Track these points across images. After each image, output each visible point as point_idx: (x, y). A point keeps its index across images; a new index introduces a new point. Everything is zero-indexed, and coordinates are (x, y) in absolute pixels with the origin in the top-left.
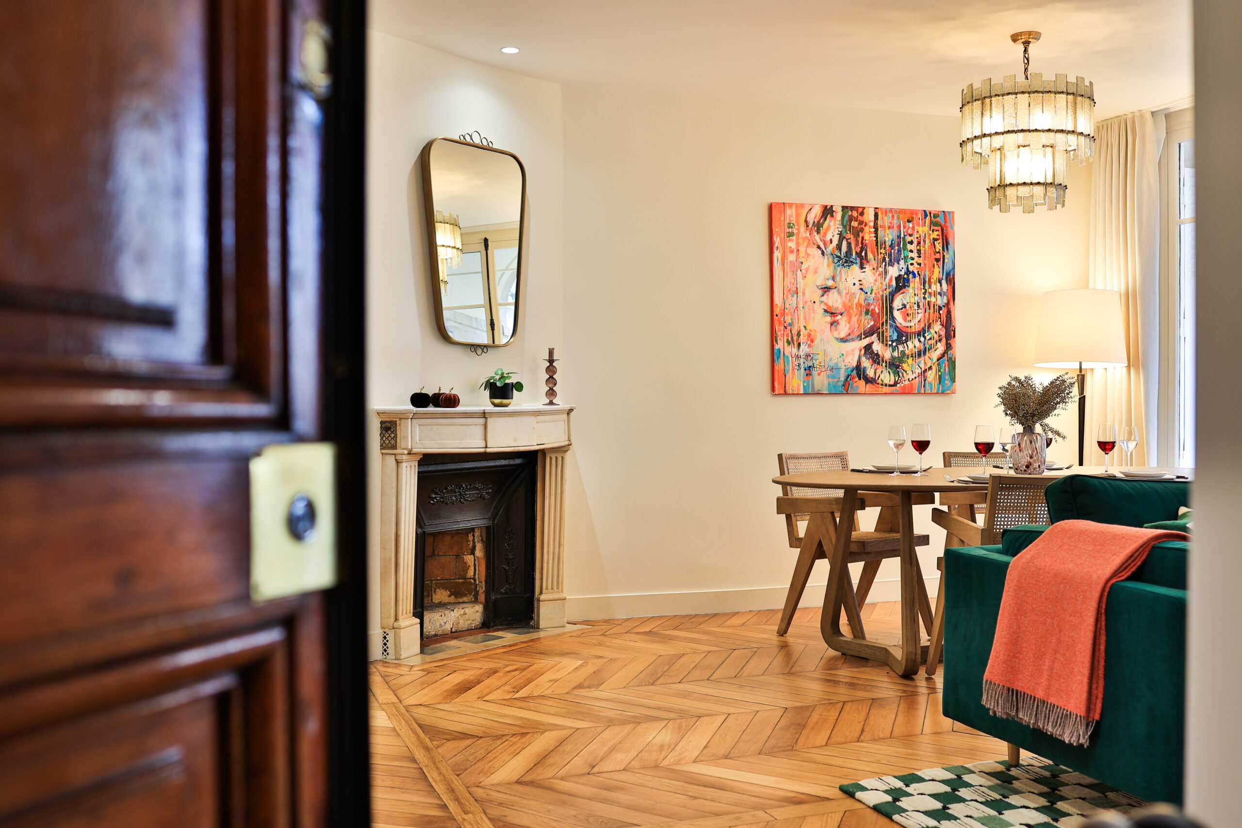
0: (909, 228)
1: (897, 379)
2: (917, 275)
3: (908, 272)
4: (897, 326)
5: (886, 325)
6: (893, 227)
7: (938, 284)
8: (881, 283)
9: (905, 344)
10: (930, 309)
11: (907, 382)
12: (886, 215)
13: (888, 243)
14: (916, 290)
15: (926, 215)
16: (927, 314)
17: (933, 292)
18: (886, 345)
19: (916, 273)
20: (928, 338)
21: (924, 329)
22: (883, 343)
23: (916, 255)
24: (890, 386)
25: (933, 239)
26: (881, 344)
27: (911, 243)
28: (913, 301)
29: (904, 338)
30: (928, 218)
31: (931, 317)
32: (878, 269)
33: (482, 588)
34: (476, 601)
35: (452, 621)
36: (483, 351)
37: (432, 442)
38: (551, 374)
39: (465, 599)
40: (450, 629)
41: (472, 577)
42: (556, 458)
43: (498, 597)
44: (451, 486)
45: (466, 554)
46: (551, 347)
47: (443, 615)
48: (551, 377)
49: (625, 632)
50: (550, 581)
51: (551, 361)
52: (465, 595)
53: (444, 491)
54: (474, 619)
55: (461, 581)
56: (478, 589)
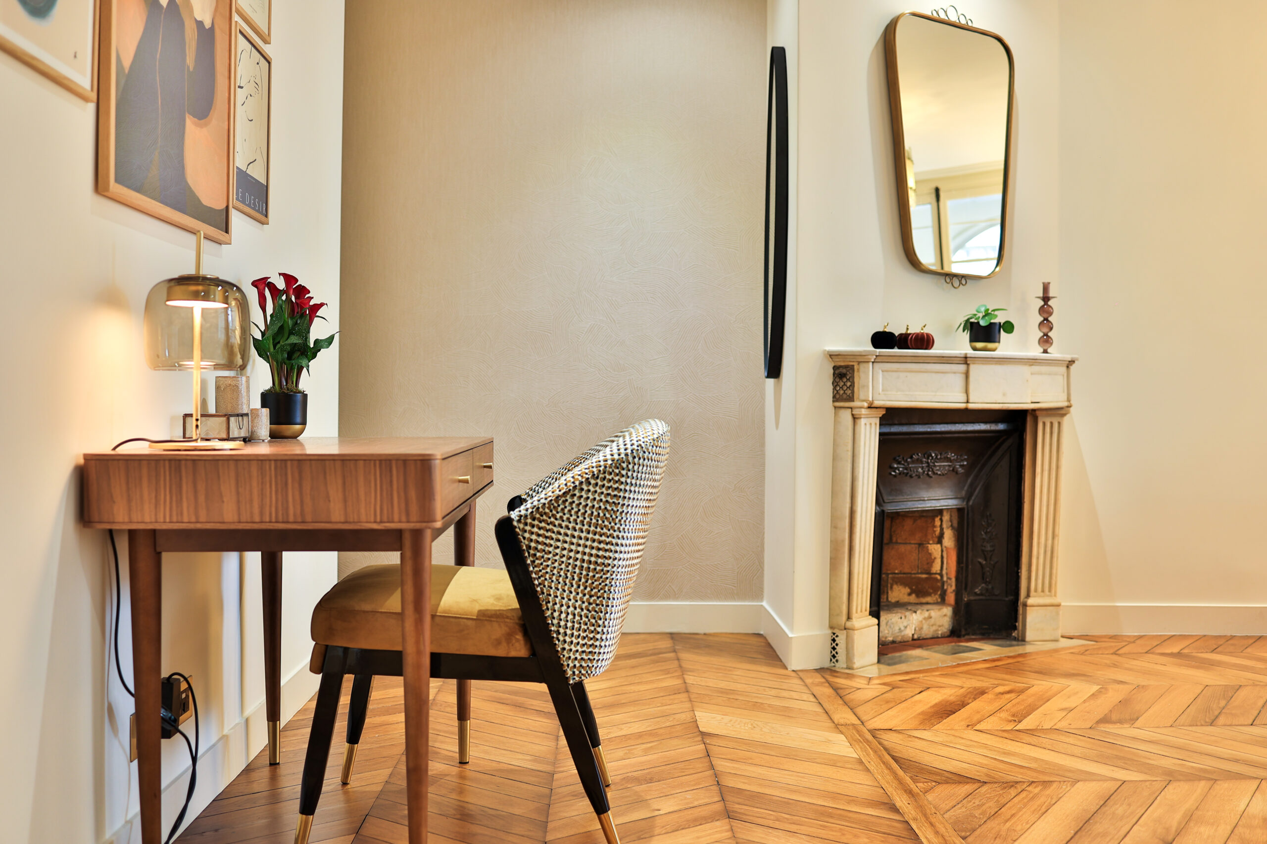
33: (951, 586)
34: (943, 601)
35: (914, 626)
36: (960, 283)
37: (899, 393)
38: (1046, 316)
39: (929, 599)
40: (911, 636)
41: (939, 572)
42: (1052, 423)
43: (972, 598)
44: (918, 455)
45: (931, 542)
46: (1046, 281)
47: (903, 617)
48: (1046, 319)
49: (1145, 651)
50: (1040, 581)
51: (1046, 299)
52: (929, 594)
53: (909, 460)
54: (941, 624)
55: (924, 576)
56: (945, 587)
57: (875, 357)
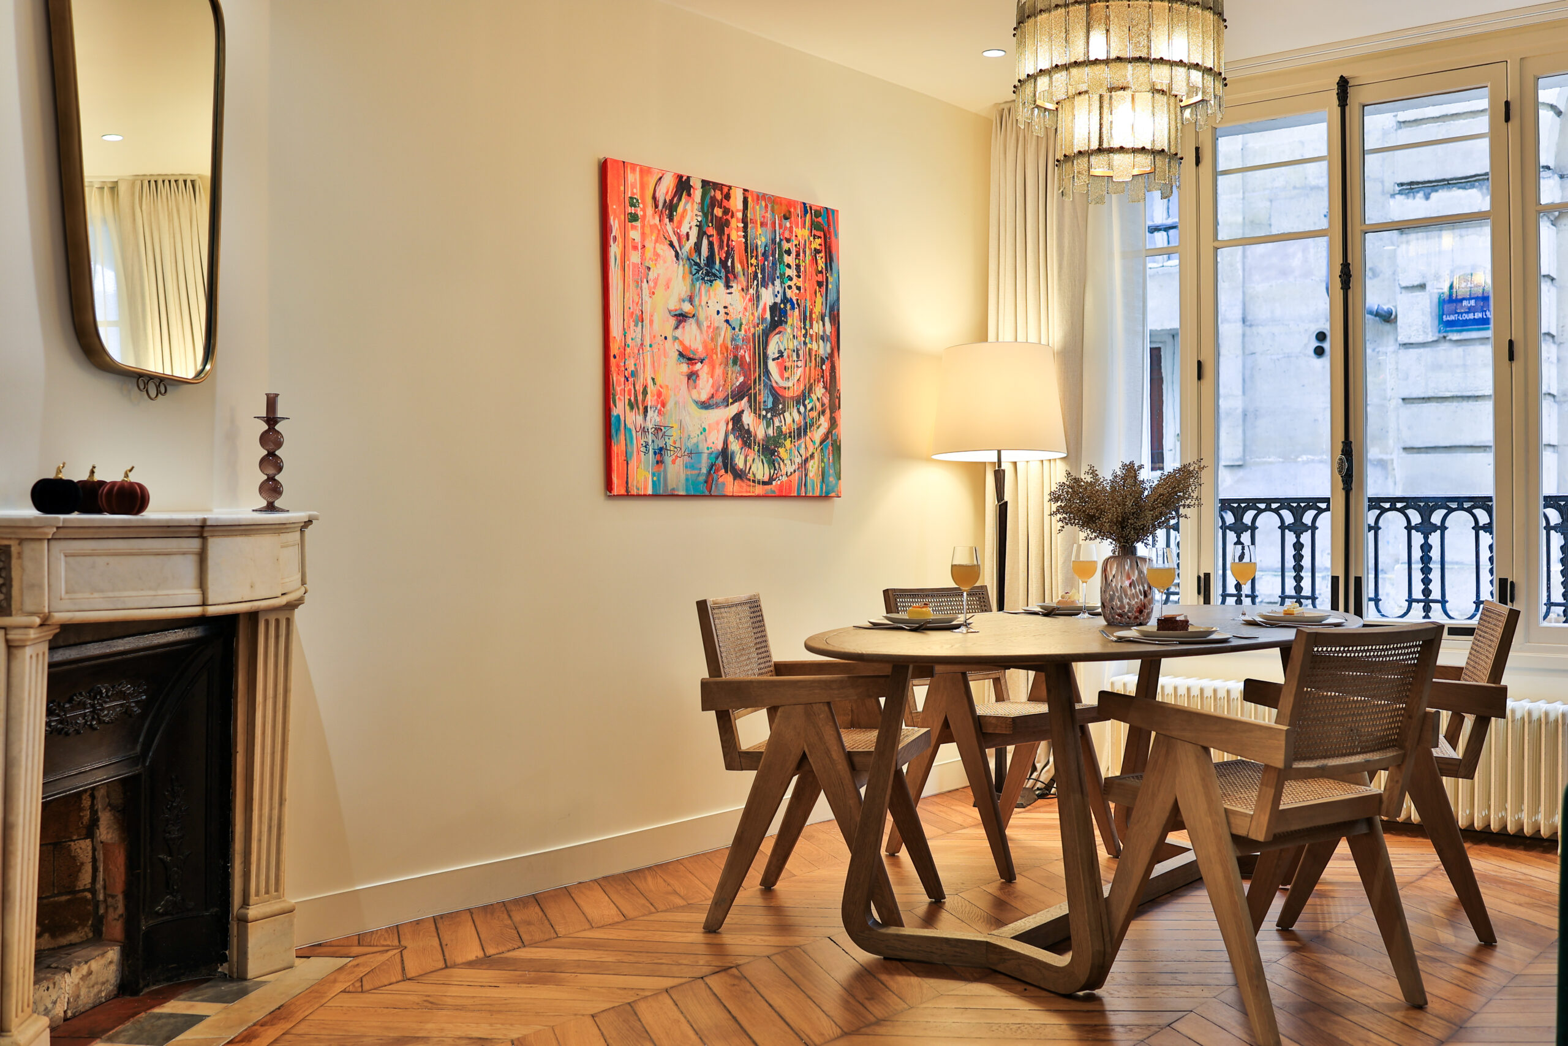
0: (786, 227)
1: (772, 471)
2: (796, 306)
3: (785, 300)
4: (772, 386)
5: (760, 385)
6: (767, 225)
7: (821, 323)
8: (753, 314)
9: (782, 416)
10: (810, 362)
11: (784, 478)
12: (758, 204)
13: (761, 250)
14: (796, 330)
15: (806, 212)
16: (807, 369)
17: (814, 334)
18: (760, 415)
19: (795, 302)
20: (809, 407)
21: (803, 393)
22: (755, 413)
23: (795, 273)
24: (764, 483)
25: (815, 249)
26: (752, 414)
27: (789, 252)
28: (791, 347)
29: (780, 406)
30: (808, 215)
31: (812, 375)
32: (748, 290)
33: (115, 909)
34: (98, 938)
35: (67, 996)
36: (158, 392)
37: (96, 595)
38: (271, 447)
39: (73, 937)
40: (62, 1014)
41: (89, 886)
42: (277, 621)
43: (151, 922)
44: (81, 694)
45: (75, 837)
46: (273, 391)
47: (51, 986)
48: (271, 454)
50: (263, 877)
51: (271, 420)
52: (73, 929)
53: (67, 706)
54: (104, 980)
55: (64, 898)
56: (101, 911)
57: (55, 530)
